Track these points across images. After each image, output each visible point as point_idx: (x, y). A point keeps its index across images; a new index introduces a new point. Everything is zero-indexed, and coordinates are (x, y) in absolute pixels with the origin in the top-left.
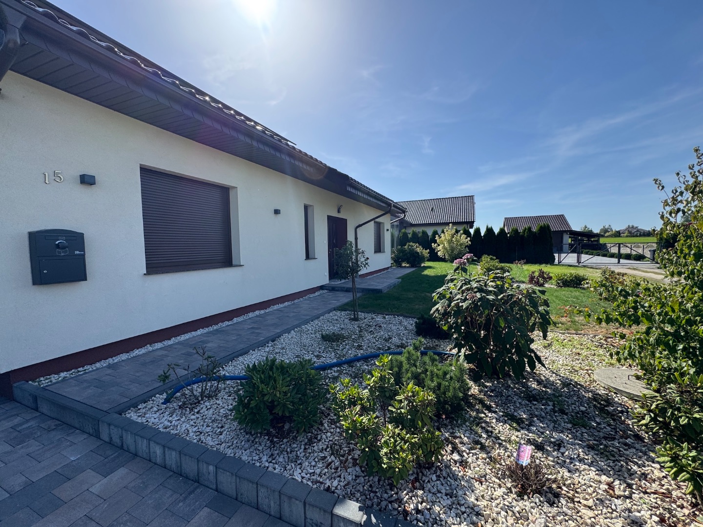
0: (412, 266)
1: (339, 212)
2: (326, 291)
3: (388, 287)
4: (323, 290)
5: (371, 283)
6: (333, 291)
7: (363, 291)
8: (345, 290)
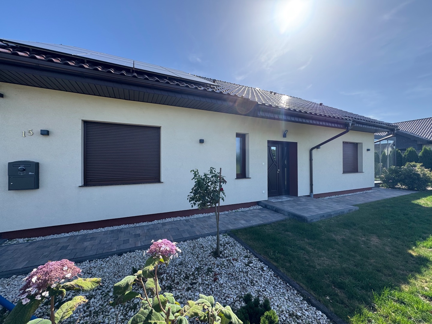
0: (409, 189)
1: (285, 136)
2: (260, 207)
3: (323, 216)
4: (259, 206)
5: (310, 207)
6: (265, 209)
7: (289, 215)
8: (274, 209)
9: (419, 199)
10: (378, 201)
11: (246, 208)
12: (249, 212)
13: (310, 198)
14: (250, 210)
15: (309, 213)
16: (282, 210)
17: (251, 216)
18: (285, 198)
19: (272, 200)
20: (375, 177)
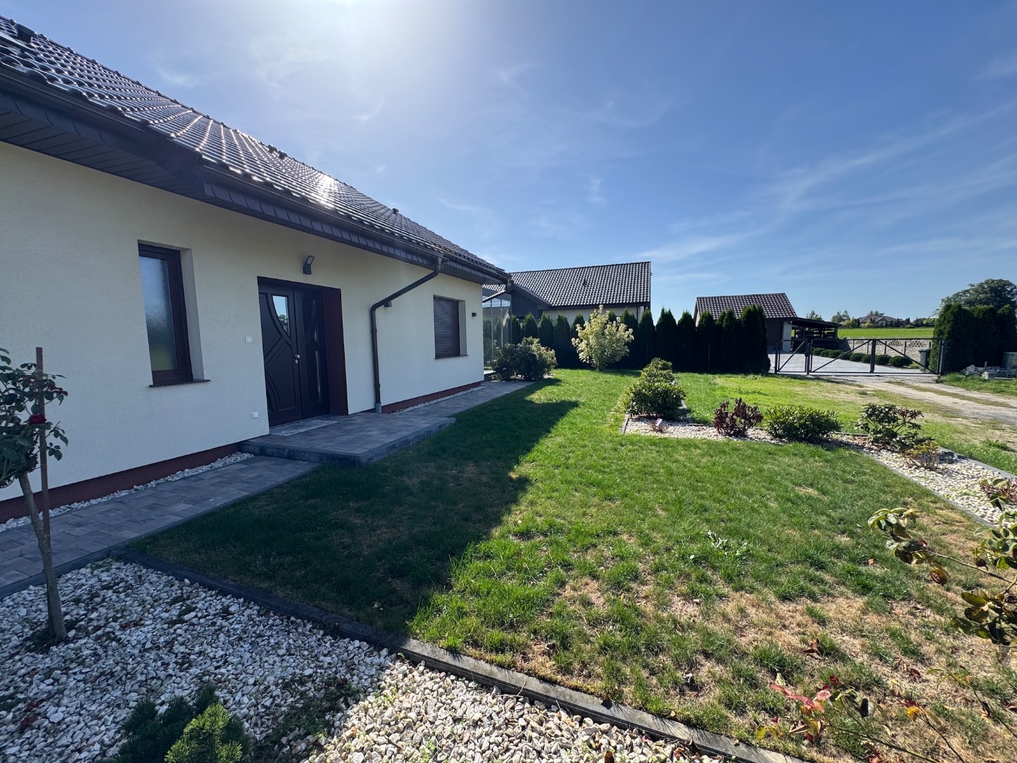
1: (307, 270)
2: (246, 456)
3: (394, 446)
4: (242, 452)
5: (369, 433)
6: (262, 457)
7: (321, 459)
8: (286, 454)
9: (533, 393)
10: (485, 403)
11: (199, 468)
12: (210, 475)
13: (374, 414)
14: (212, 470)
15: (365, 446)
16: (304, 452)
17: (212, 485)
18: (316, 424)
19: (284, 433)
20: (485, 364)
